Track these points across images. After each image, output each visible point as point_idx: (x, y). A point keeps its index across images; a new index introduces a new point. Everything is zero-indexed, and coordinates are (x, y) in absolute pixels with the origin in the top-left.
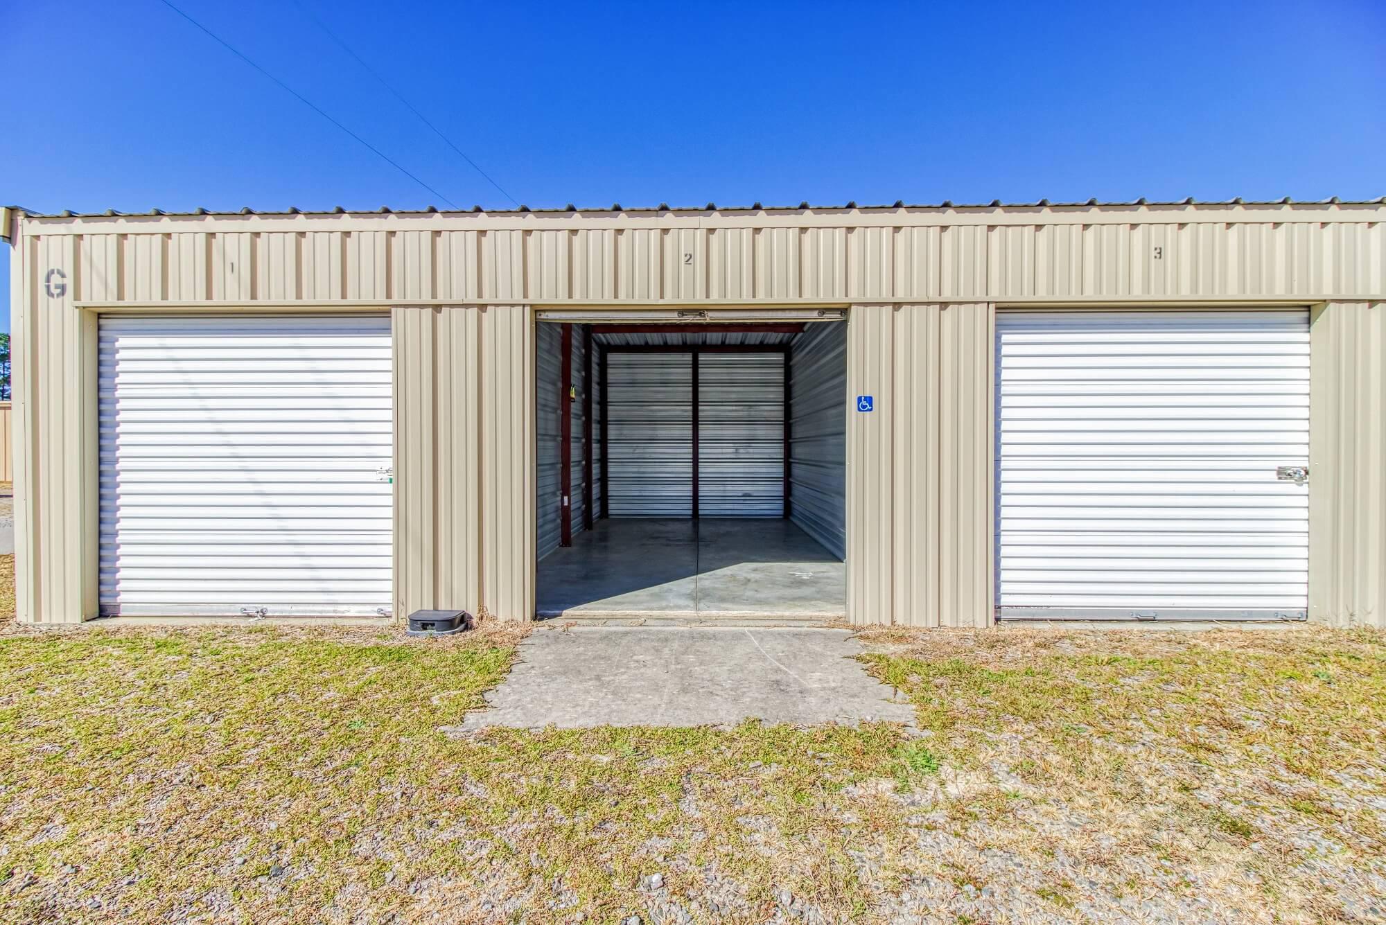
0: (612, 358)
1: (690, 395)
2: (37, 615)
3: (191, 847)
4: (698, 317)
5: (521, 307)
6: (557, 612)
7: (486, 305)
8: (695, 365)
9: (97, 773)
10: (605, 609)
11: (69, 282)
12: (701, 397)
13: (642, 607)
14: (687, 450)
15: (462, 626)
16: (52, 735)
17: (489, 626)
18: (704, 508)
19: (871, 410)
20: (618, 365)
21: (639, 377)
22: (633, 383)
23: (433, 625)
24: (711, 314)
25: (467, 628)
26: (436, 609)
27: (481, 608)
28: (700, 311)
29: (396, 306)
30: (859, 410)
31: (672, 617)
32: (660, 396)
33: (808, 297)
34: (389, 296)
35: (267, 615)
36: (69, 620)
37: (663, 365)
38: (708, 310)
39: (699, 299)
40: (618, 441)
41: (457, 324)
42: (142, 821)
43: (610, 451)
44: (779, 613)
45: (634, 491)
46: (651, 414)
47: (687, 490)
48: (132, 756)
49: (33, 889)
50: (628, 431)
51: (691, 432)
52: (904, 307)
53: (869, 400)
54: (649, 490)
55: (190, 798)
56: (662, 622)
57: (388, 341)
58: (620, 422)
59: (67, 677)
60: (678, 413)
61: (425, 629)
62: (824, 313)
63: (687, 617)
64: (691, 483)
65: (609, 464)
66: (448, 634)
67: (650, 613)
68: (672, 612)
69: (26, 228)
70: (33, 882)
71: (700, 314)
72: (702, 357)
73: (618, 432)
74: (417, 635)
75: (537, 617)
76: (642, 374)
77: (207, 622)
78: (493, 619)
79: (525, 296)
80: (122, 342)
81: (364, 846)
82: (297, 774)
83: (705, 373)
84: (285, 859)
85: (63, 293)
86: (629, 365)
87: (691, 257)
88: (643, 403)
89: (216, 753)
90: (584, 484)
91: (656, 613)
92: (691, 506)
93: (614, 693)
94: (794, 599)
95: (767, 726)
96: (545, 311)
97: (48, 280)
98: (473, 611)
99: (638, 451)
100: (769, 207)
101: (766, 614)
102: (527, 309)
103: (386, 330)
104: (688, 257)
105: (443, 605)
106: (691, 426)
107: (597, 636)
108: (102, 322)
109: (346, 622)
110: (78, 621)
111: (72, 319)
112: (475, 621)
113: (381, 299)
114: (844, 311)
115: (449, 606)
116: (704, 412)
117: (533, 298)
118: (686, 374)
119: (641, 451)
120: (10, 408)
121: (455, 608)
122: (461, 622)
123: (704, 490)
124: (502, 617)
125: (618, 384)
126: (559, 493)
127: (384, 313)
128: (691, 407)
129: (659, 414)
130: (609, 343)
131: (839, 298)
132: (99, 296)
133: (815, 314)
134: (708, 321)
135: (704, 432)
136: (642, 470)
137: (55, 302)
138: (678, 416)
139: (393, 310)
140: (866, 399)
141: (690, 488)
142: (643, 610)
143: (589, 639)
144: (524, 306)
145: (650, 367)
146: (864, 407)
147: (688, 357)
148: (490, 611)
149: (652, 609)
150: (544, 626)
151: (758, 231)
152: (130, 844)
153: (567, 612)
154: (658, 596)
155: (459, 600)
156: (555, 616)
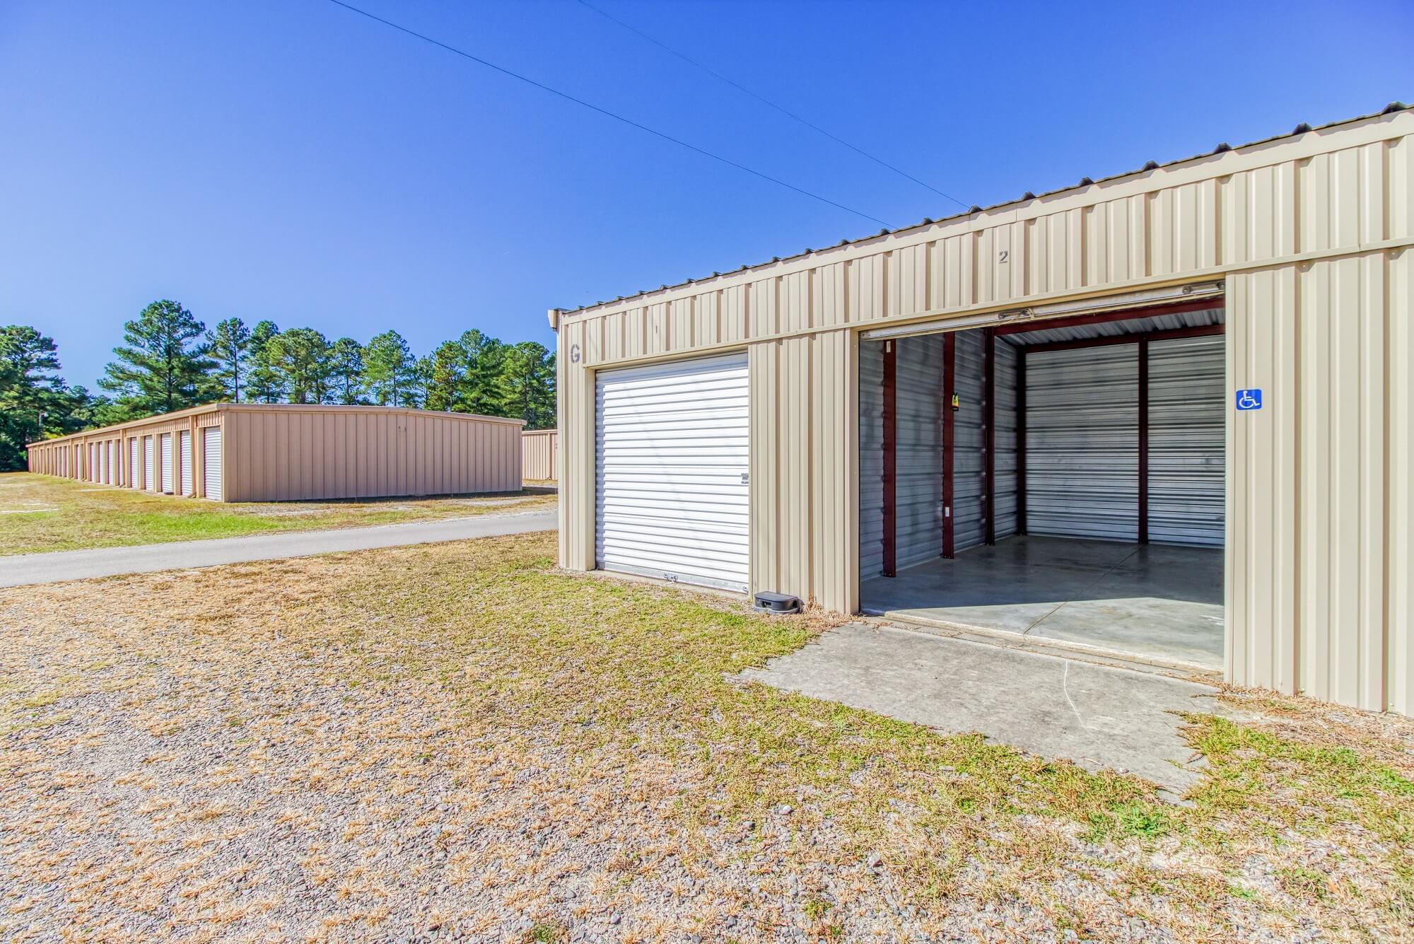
0: (1031, 358)
1: (1136, 394)
2: (568, 566)
3: (559, 699)
4: (1022, 316)
5: (842, 331)
6: (880, 612)
7: (815, 333)
8: (1143, 358)
9: (545, 652)
10: (925, 617)
11: (581, 351)
12: (1151, 395)
13: (964, 620)
14: (1133, 460)
15: (795, 609)
16: (539, 629)
17: (815, 612)
18: (1155, 532)
19: (1259, 407)
20: (1037, 366)
21: (1065, 377)
22: (1058, 385)
23: (770, 604)
24: (1037, 311)
25: (799, 612)
26: (778, 592)
27: (811, 598)
28: (1023, 310)
29: (752, 343)
30: (1239, 408)
31: (995, 635)
32: (1094, 396)
33: (1160, 273)
34: (747, 336)
35: (678, 581)
36: (580, 569)
37: (1098, 360)
38: (1032, 307)
39: (1017, 297)
40: (1038, 450)
41: (795, 351)
42: (549, 680)
43: (1029, 461)
44: (1130, 654)
45: (1058, 506)
46: (1080, 418)
47: (1133, 509)
48: (564, 648)
49: (494, 697)
50: (1051, 439)
51: (1137, 439)
52: (1316, 265)
53: (1257, 395)
54: (1078, 507)
55: (575, 675)
56: (976, 638)
57: (745, 372)
58: (1042, 429)
59: (563, 600)
60: (1118, 416)
61: (764, 606)
62: (1191, 290)
63: (1008, 638)
64: (1137, 500)
65: (1028, 476)
66: (780, 614)
67: (971, 627)
68: (995, 631)
69: (564, 320)
70: (496, 694)
71: (1024, 313)
72: (1153, 347)
73: (1038, 440)
74: (758, 610)
75: (860, 611)
76: (1068, 373)
77: (643, 580)
78: (820, 608)
79: (846, 320)
80: (608, 387)
81: (634, 726)
82: (629, 677)
83: (1155, 366)
84: (595, 719)
85: (578, 360)
86: (1053, 365)
87: (1006, 254)
88: (1070, 407)
89: (600, 655)
90: (984, 497)
91: (977, 628)
92: (1136, 529)
93: (869, 683)
94: (1170, 643)
95: (991, 744)
96: (867, 331)
97: (572, 352)
98: (804, 598)
99: (1064, 461)
100: (1102, 179)
101: (1111, 651)
102: (848, 332)
103: (745, 364)
104: (1004, 255)
105: (784, 591)
106: (1137, 432)
107: (901, 637)
108: (597, 375)
109: (722, 594)
110: (584, 569)
111: (582, 372)
112: (805, 608)
113: (742, 340)
114: (1220, 283)
115: (787, 592)
116: (1155, 413)
117: (853, 322)
118: (1133, 368)
119: (1068, 461)
120: (556, 434)
121: (792, 594)
122: (795, 605)
123: (1155, 510)
124: (828, 607)
125: (1037, 387)
126: (941, 504)
127: (742, 350)
128: (1137, 409)
129: (1091, 418)
130: (1027, 344)
131: (1207, 267)
132: (594, 360)
133: (1179, 292)
134: (1033, 318)
135: (1155, 438)
136: (1069, 483)
137: (575, 365)
138: (1116, 420)
139: (749, 346)
140: (1249, 393)
141: (1136, 506)
142: (964, 623)
143: (889, 638)
144: (845, 329)
145: (1077, 365)
146: (1246, 403)
147: (1134, 348)
148: (819, 602)
149: (974, 624)
150: (859, 622)
151: (1090, 209)
152: (537, 689)
153: (888, 614)
154: (995, 614)
155: (794, 588)
156: (877, 615)
